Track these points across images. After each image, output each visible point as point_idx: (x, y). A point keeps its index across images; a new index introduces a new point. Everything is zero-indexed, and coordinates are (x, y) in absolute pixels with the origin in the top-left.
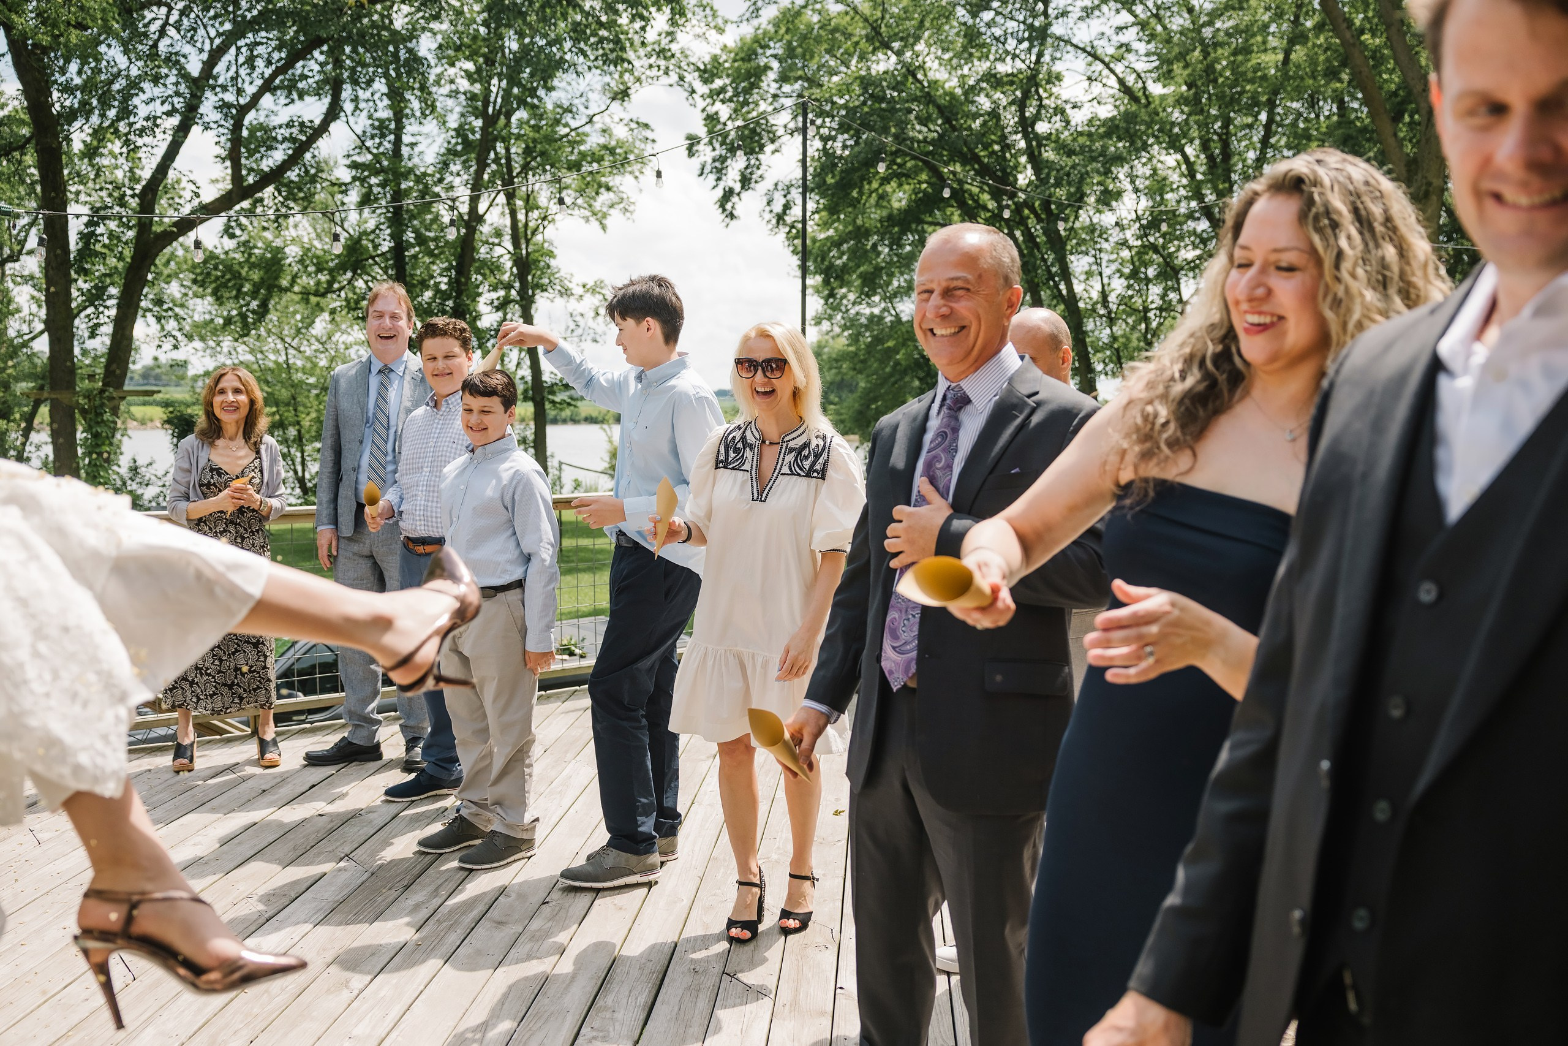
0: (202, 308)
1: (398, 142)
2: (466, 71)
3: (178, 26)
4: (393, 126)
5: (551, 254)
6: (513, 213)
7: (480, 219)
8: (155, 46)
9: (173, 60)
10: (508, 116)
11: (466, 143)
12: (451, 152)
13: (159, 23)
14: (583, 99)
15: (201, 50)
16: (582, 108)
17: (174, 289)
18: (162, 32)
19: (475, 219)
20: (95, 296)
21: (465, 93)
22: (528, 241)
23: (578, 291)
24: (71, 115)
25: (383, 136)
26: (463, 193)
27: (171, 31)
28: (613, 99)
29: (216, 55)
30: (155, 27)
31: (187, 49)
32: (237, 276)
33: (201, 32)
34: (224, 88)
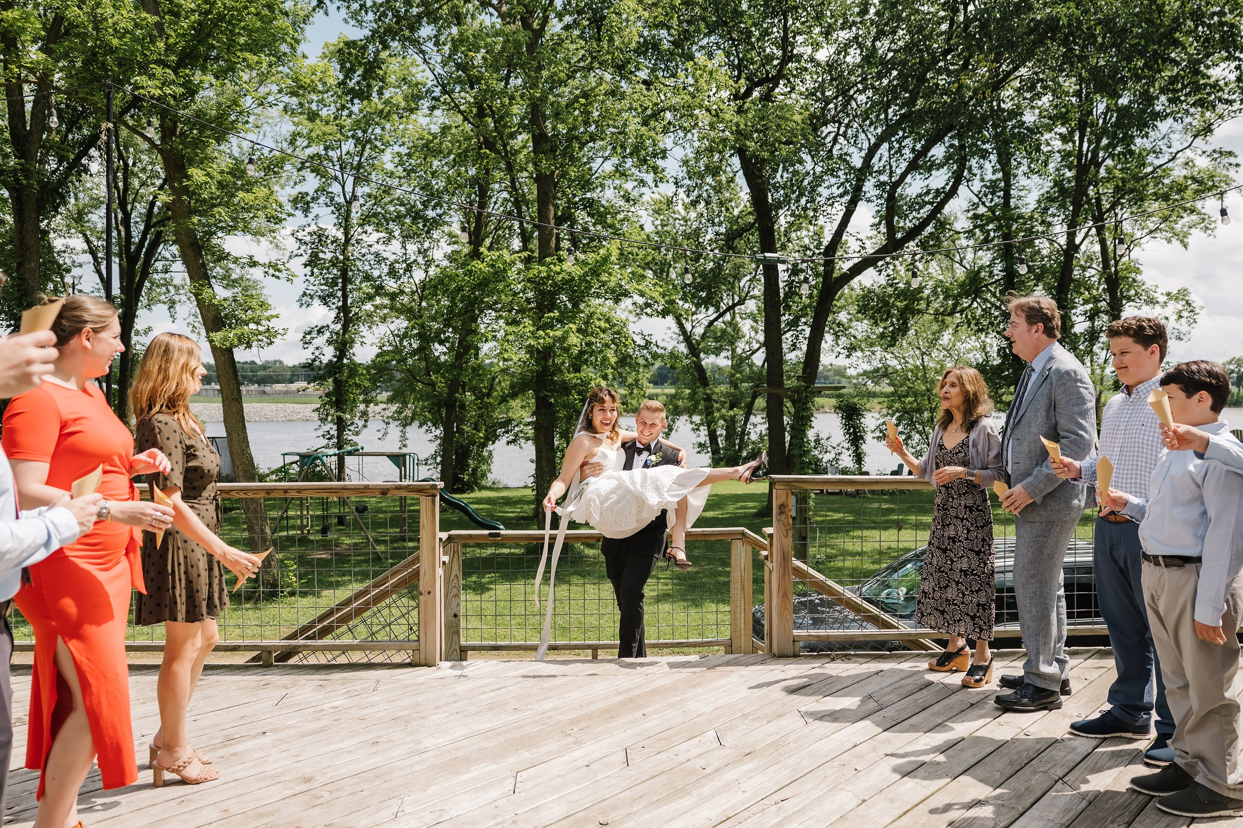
0: (861, 328)
1: (1007, 197)
2: (1060, 134)
3: (845, 135)
4: (1002, 184)
5: (1138, 271)
6: (1103, 242)
7: (1077, 248)
8: (830, 151)
9: (843, 158)
10: (1098, 165)
11: (1063, 191)
12: (1049, 199)
13: (833, 135)
14: (1165, 141)
15: (861, 149)
16: (1164, 148)
17: (843, 317)
18: (835, 141)
19: (1072, 248)
20: (794, 324)
21: (1059, 152)
22: (1117, 263)
23: (1162, 299)
24: (779, 205)
25: (993, 193)
26: (1060, 229)
27: (841, 140)
28: (1196, 136)
29: (872, 151)
30: (829, 139)
31: (852, 150)
32: (886, 304)
33: (862, 136)
34: (880, 172)
